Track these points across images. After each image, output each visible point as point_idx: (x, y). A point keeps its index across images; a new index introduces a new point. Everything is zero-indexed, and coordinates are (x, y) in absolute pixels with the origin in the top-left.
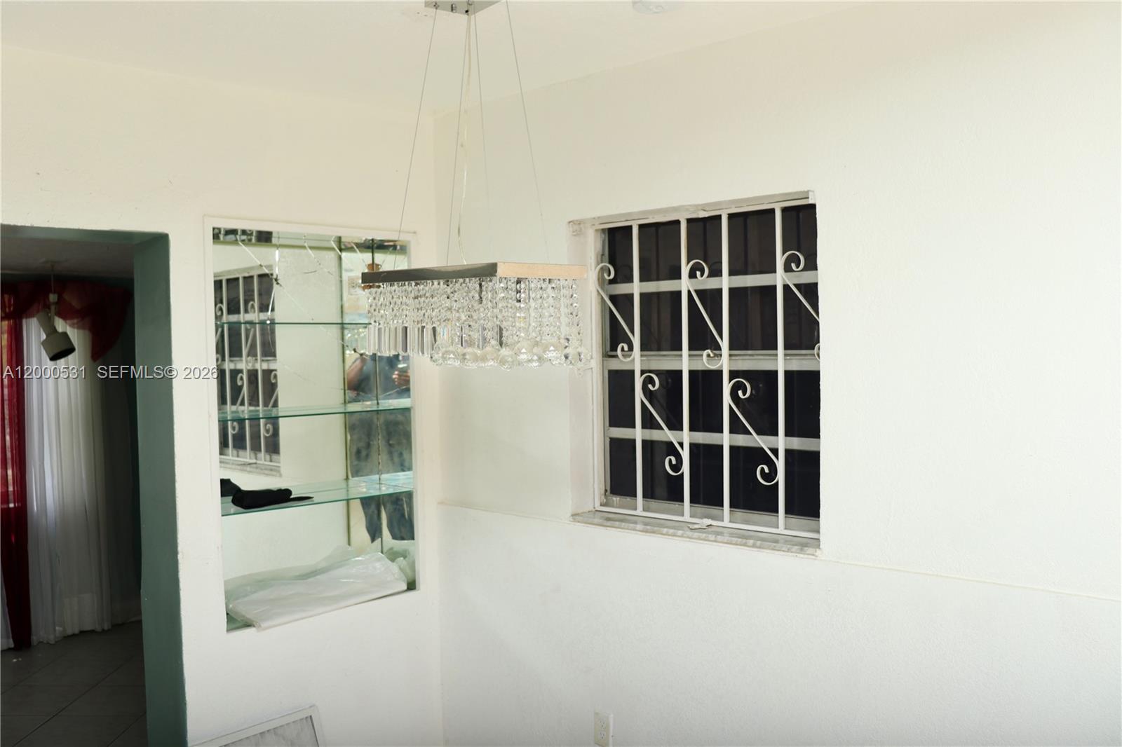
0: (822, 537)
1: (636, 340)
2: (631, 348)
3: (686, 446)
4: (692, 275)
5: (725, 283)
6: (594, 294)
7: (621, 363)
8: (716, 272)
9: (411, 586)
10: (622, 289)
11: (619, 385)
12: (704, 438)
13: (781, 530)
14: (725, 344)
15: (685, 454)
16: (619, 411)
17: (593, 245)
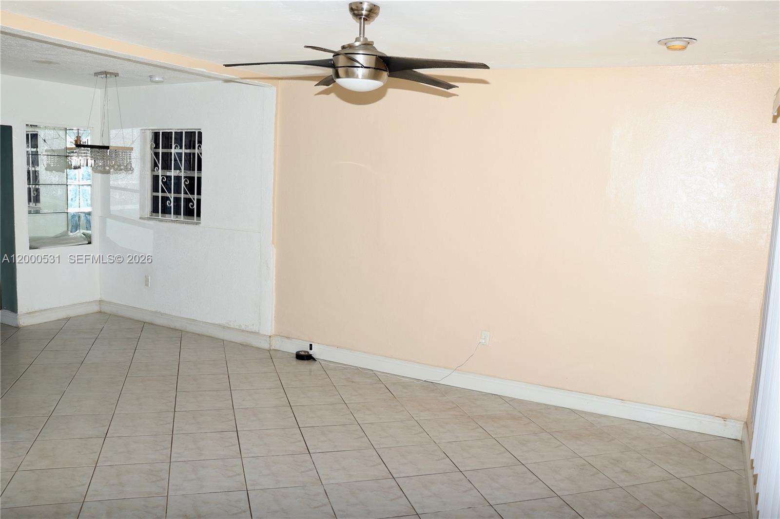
0: (201, 222)
1: (160, 166)
2: (159, 169)
3: (172, 198)
4: (175, 148)
5: (184, 151)
6: (149, 151)
7: (156, 173)
8: (181, 148)
9: (90, 243)
10: (157, 150)
11: (155, 179)
12: (177, 195)
13: (195, 221)
14: (183, 168)
15: (172, 200)
16: (155, 188)
17: (149, 137)
